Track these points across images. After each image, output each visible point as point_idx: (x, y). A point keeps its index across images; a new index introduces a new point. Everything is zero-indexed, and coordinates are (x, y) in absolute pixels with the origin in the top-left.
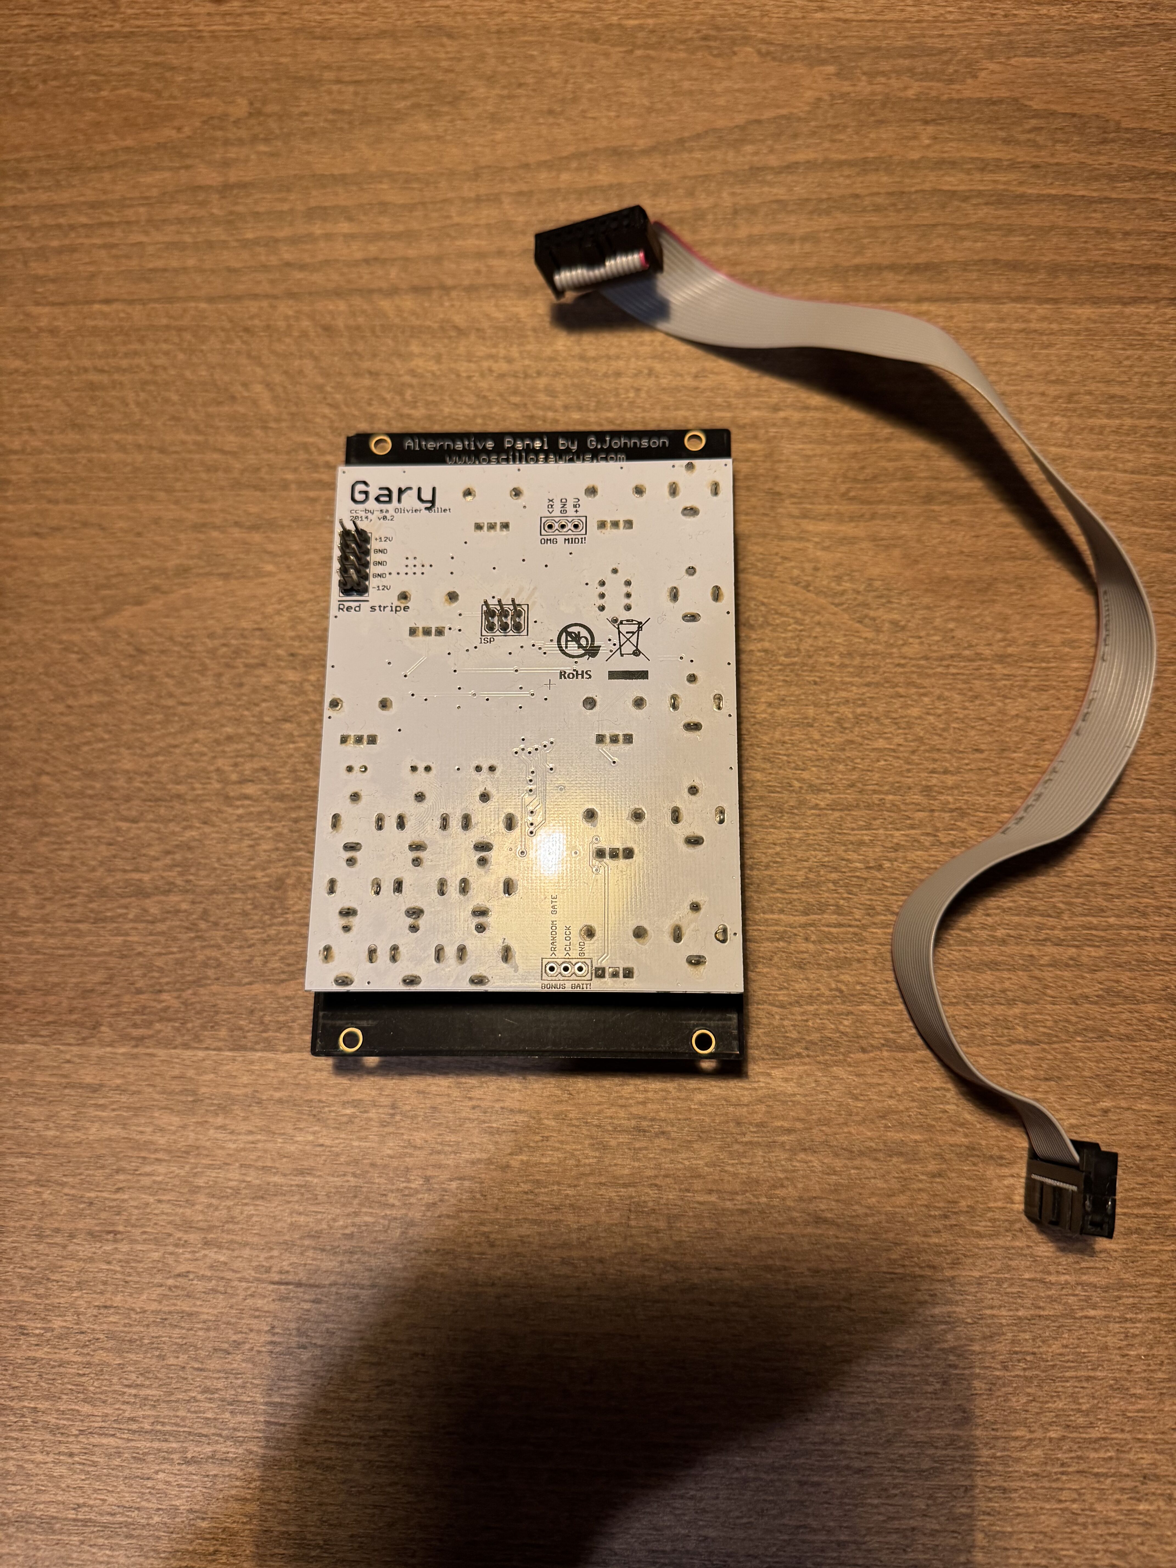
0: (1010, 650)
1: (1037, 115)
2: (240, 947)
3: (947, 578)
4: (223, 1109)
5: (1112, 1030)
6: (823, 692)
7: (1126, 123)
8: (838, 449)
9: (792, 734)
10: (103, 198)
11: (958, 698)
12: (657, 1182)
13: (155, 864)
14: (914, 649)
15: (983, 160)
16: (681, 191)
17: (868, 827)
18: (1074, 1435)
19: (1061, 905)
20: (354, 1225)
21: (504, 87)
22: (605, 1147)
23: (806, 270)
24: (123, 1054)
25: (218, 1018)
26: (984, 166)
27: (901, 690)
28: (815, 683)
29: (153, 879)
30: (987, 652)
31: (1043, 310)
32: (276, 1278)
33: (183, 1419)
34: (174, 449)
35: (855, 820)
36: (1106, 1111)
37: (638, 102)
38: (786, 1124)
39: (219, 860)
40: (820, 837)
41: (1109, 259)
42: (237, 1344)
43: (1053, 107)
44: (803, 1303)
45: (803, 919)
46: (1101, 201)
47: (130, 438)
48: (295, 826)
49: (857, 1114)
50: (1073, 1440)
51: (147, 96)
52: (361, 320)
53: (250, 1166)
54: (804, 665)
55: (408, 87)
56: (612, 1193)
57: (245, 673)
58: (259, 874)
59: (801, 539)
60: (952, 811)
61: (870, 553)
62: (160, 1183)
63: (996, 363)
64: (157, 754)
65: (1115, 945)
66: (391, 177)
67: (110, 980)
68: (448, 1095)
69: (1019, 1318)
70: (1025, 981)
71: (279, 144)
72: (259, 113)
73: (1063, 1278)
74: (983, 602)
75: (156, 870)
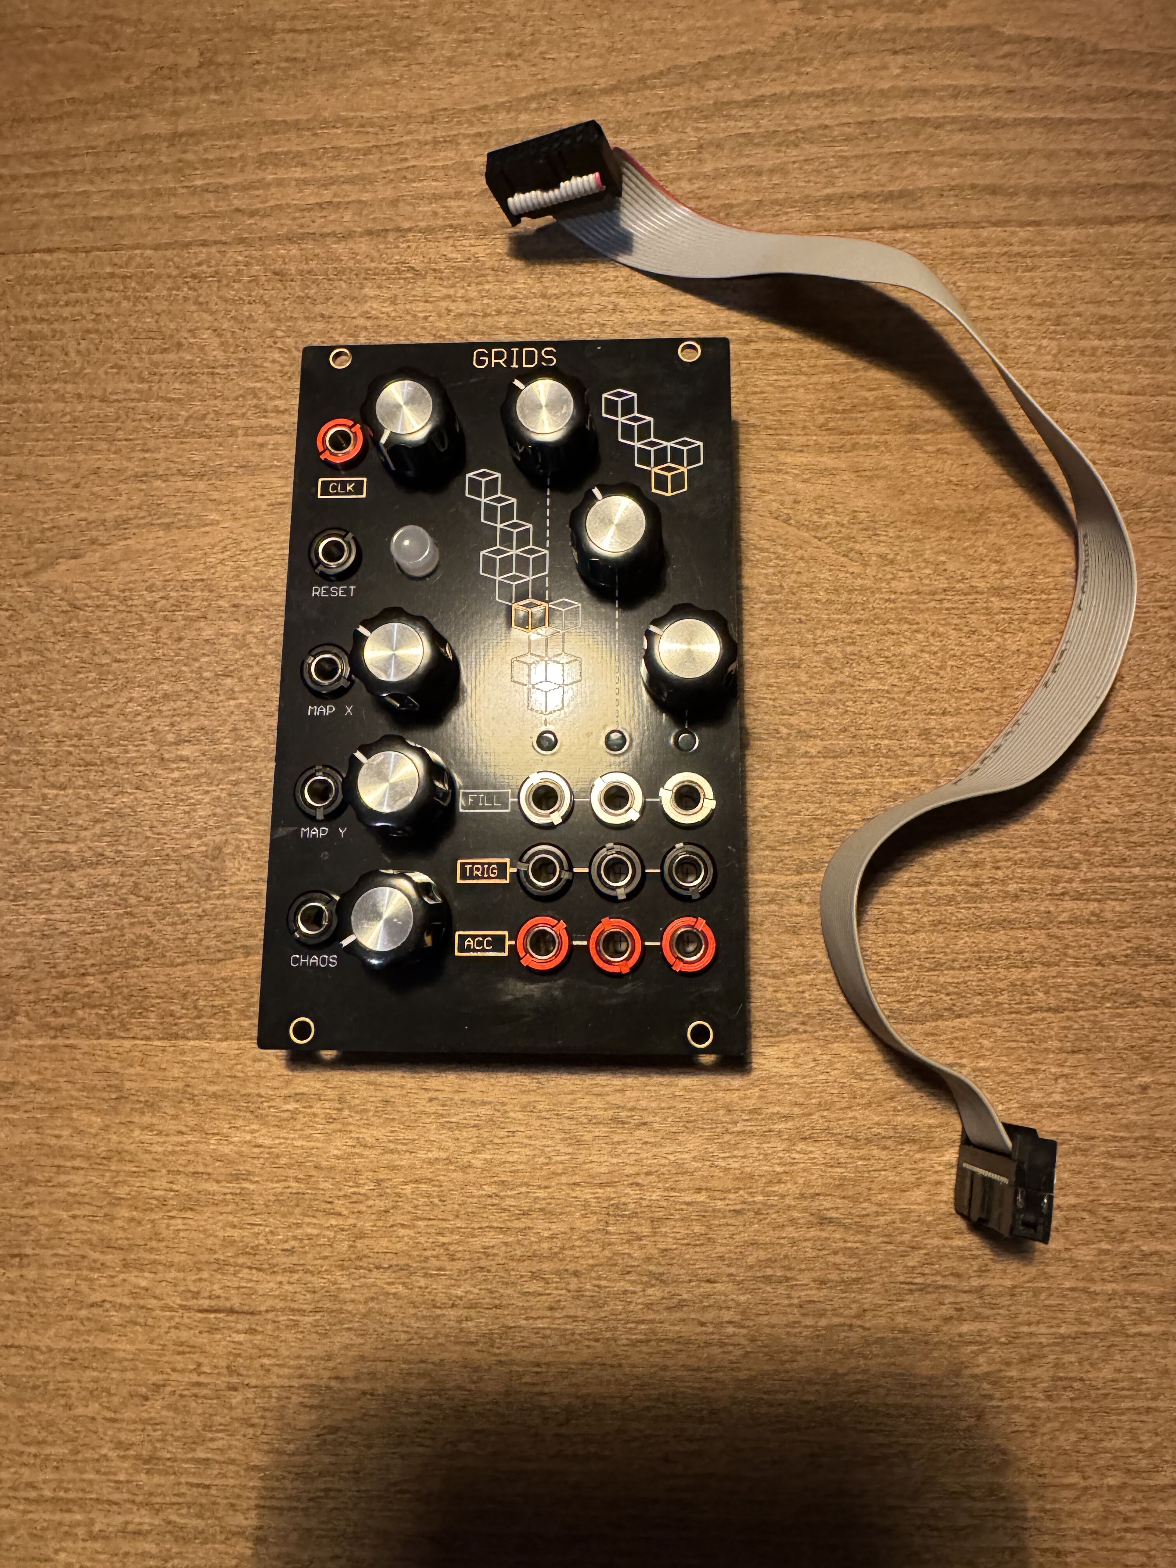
0: (1006, 582)
1: (1009, 41)
2: (174, 924)
3: (936, 509)
4: (151, 1106)
5: (1145, 994)
6: (809, 631)
7: (1105, 45)
8: (814, 379)
9: (777, 677)
10: (46, 148)
11: (953, 634)
12: (639, 1180)
13: (83, 834)
14: (903, 584)
15: (956, 87)
16: (643, 128)
17: (863, 776)
18: (1138, 1482)
19: (1077, 855)
20: (295, 1238)
21: (461, 32)
22: (579, 1142)
23: (775, 202)
24: (41, 1047)
25: (147, 1002)
26: (956, 93)
27: (892, 627)
28: (801, 621)
29: (80, 851)
30: (982, 585)
31: (1023, 233)
32: (206, 1303)
33: (91, 1482)
34: (115, 397)
35: (849, 767)
36: (1144, 1088)
37: (598, 42)
38: (784, 1110)
39: (151, 827)
40: (813, 787)
41: (1093, 180)
42: (157, 1387)
43: (1028, 32)
44: (809, 1321)
45: (795, 879)
46: (1081, 122)
47: (69, 387)
48: (234, 790)
49: (863, 1096)
50: (1138, 1489)
51: (96, 48)
52: (313, 264)
53: (179, 1172)
54: (788, 602)
55: (364, 34)
56: (586, 1194)
57: (185, 627)
58: (195, 843)
59: (779, 471)
60: (952, 755)
61: (853, 484)
62: (75, 1195)
63: (977, 288)
64: (87, 716)
65: (1141, 898)
66: (346, 123)
67: (30, 964)
68: (402, 1087)
69: (1063, 1337)
70: (1043, 941)
71: (231, 92)
72: (211, 62)
73: (1109, 1287)
74: (974, 533)
75: (84, 840)
